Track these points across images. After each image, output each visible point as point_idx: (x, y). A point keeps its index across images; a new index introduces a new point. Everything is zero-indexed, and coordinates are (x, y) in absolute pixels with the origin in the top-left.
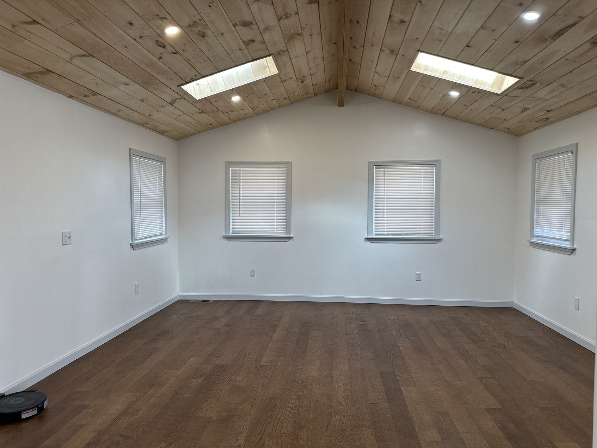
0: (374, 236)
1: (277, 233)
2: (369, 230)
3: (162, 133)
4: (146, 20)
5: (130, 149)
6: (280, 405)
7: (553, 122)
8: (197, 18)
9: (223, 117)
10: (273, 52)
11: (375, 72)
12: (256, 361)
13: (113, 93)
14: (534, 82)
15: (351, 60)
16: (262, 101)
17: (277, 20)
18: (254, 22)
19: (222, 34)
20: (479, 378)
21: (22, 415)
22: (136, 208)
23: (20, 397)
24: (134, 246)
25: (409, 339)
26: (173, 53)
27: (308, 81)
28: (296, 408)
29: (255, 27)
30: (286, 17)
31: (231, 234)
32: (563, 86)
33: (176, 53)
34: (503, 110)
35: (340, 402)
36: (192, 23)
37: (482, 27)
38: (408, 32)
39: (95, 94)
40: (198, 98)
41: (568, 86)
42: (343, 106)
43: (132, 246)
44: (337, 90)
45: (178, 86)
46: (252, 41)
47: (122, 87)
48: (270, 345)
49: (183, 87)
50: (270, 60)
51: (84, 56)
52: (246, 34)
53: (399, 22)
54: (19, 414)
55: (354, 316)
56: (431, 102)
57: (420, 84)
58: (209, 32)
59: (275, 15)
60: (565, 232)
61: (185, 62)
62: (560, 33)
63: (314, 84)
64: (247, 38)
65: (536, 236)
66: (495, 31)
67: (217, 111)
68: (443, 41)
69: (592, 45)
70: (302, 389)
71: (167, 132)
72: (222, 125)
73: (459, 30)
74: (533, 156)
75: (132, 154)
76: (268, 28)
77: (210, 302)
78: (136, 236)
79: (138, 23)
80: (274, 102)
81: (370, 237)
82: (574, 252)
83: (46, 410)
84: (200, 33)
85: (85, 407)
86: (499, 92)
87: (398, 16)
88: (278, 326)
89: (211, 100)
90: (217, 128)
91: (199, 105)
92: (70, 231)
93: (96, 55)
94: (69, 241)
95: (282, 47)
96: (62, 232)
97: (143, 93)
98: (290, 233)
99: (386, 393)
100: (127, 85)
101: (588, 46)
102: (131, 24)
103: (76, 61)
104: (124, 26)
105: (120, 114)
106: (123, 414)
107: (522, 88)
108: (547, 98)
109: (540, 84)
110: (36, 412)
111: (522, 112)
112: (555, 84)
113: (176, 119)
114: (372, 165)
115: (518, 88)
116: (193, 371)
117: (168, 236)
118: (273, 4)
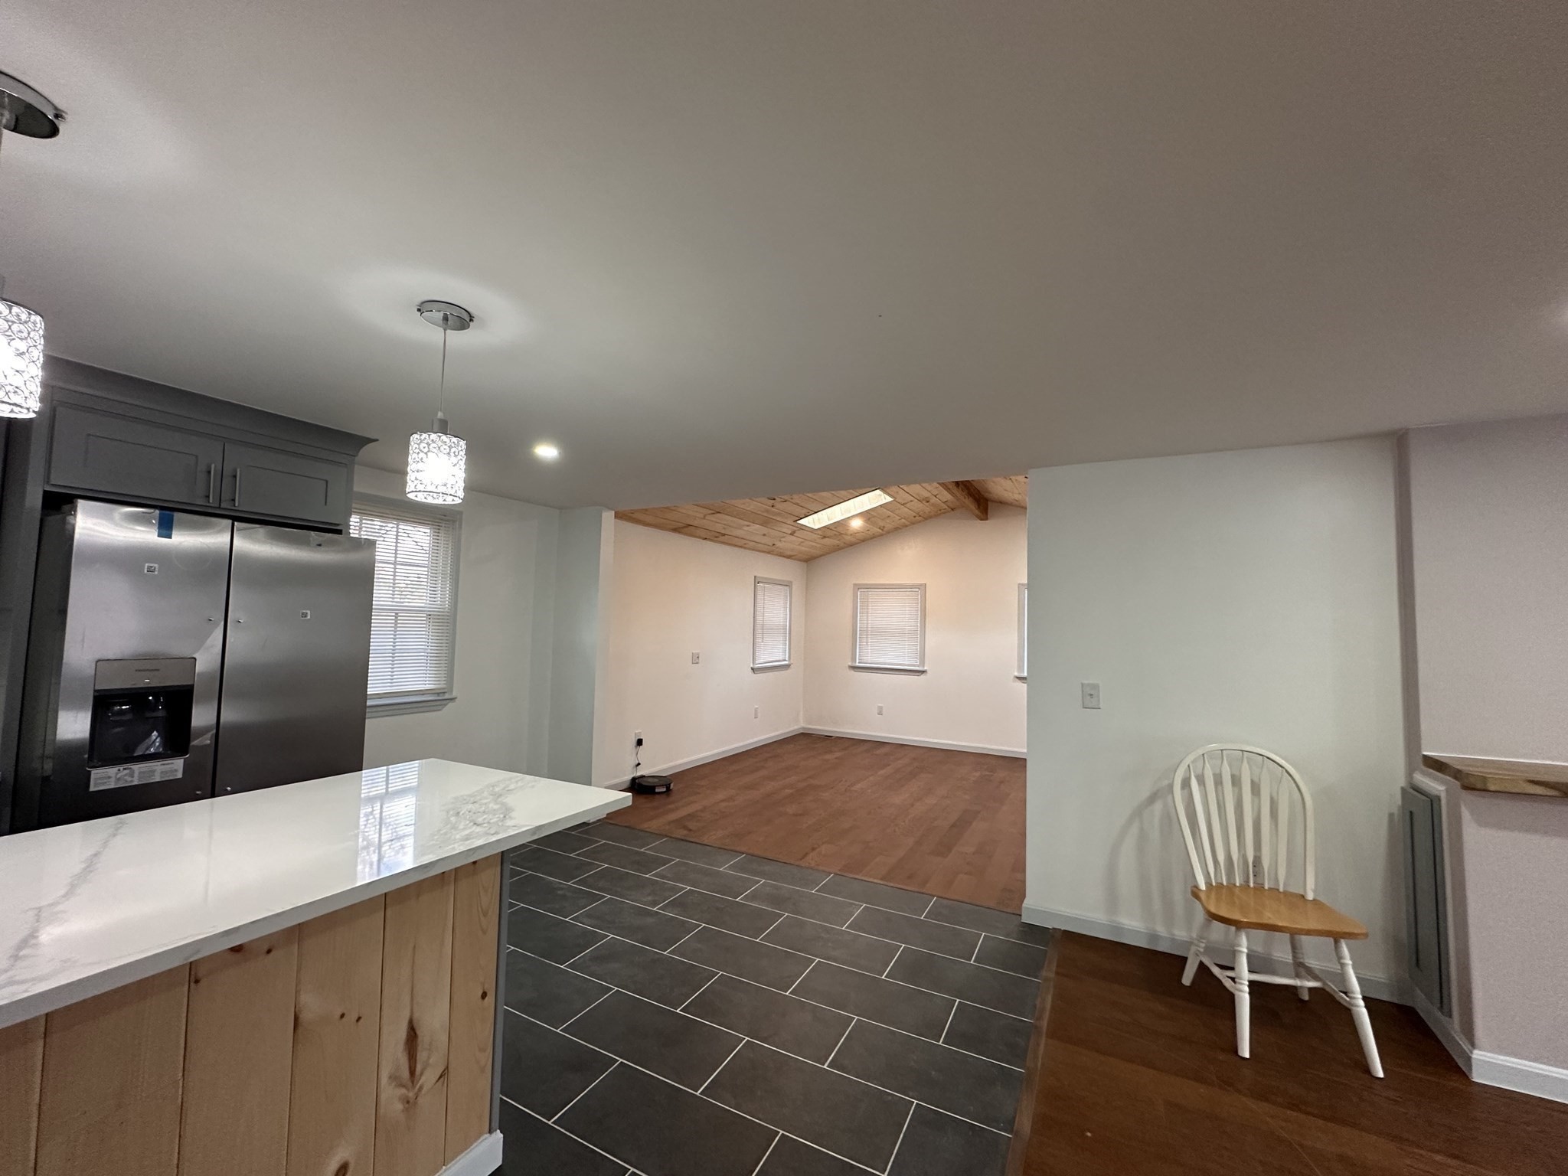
0: (1025, 675)
1: (910, 666)
2: (1020, 666)
3: (789, 557)
5: (755, 577)
13: (738, 533)
16: (889, 521)
22: (759, 633)
23: (654, 778)
24: (755, 670)
27: (934, 500)
31: (857, 664)
40: (817, 528)
42: (986, 520)
43: (752, 669)
45: (795, 522)
47: (746, 528)
49: (799, 522)
51: (714, 514)
54: (654, 787)
55: (985, 766)
61: (795, 505)
71: (793, 556)
72: (852, 544)
75: (757, 581)
77: (833, 738)
78: (758, 661)
80: (904, 521)
81: (1021, 675)
83: (671, 791)
89: (830, 527)
90: (845, 548)
91: (820, 532)
92: (698, 651)
93: (722, 512)
94: (698, 660)
97: (764, 530)
100: (749, 526)
103: (709, 517)
105: (746, 546)
113: (799, 545)
114: (1022, 587)
117: (792, 662)
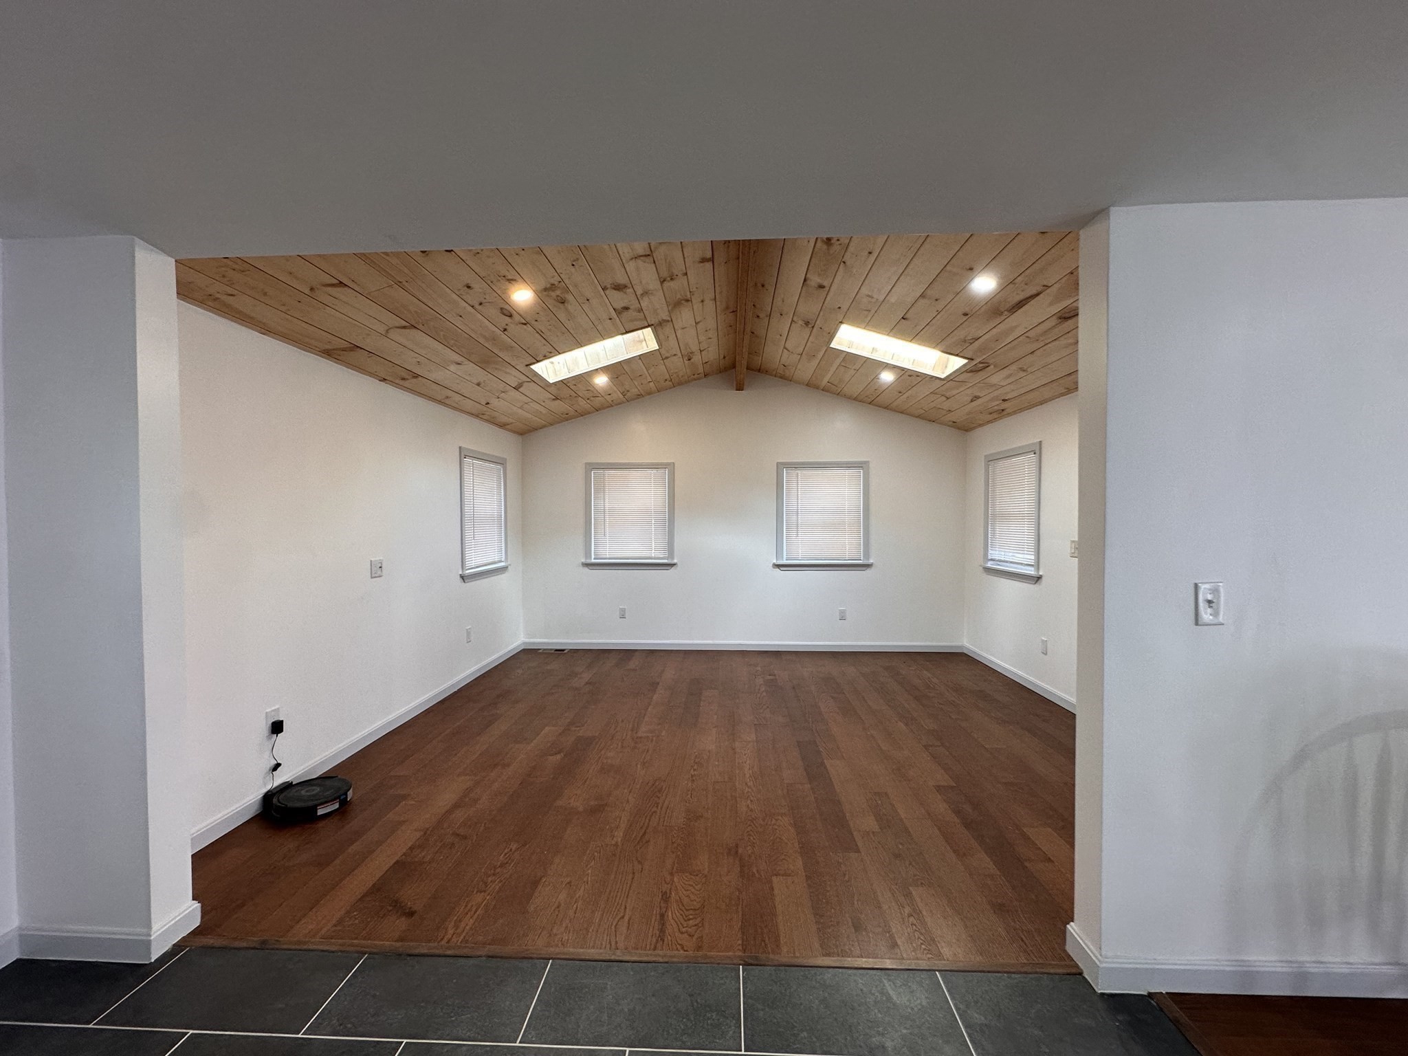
0: (785, 562)
1: (655, 558)
2: (779, 553)
3: (502, 426)
4: (489, 282)
5: (460, 448)
6: (667, 790)
7: (1009, 414)
8: (555, 280)
9: (583, 404)
10: (653, 323)
11: (785, 348)
12: (632, 730)
13: (438, 375)
14: (987, 365)
15: (753, 333)
16: (636, 383)
17: (659, 282)
18: (630, 286)
19: (588, 300)
20: (925, 746)
21: (318, 810)
22: (468, 526)
23: (312, 785)
24: (465, 578)
25: (833, 697)
26: (523, 324)
27: (697, 358)
28: (690, 792)
29: (630, 291)
30: (672, 279)
31: (593, 561)
32: (1022, 370)
33: (525, 324)
34: (948, 398)
35: (746, 784)
36: (548, 286)
37: (922, 296)
38: (828, 298)
39: (417, 377)
40: (551, 381)
41: (1029, 370)
42: (742, 390)
43: (462, 577)
44: (733, 370)
45: (527, 365)
46: (626, 308)
47: (453, 368)
48: (649, 709)
49: (533, 367)
50: (648, 332)
51: (404, 327)
52: (619, 299)
53: (816, 286)
54: (314, 809)
55: (759, 669)
56: (855, 389)
57: (843, 364)
58: (570, 297)
59: (657, 276)
60: (1027, 554)
61: (537, 335)
62: (1020, 304)
63: (704, 362)
64: (619, 305)
65: (991, 560)
66: (939, 301)
67: (576, 397)
68: (873, 311)
69: (1060, 320)
70: (695, 767)
71: (508, 424)
72: (583, 414)
73: (893, 299)
74: (985, 456)
75: (463, 454)
76: (647, 293)
77: (565, 652)
78: (468, 564)
79: (478, 286)
80: (652, 384)
81: (780, 562)
82: (1040, 580)
83: (351, 803)
84: (559, 298)
85: (404, 797)
86: (943, 376)
87: (815, 280)
88: (658, 684)
89: (568, 382)
90: (574, 418)
91: (552, 390)
92: (381, 558)
93: (420, 327)
94: (379, 573)
95: (664, 315)
96: (371, 561)
97: (479, 374)
98: (673, 558)
99: (806, 770)
100: (459, 364)
101: (1054, 321)
102: (469, 287)
103: (395, 335)
104: (459, 290)
105: (447, 401)
106: (456, 806)
107: (971, 371)
108: (1002, 384)
109: (994, 366)
110: (336, 806)
111: (972, 401)
112: (1014, 367)
113: (521, 408)
114: (781, 466)
115: (966, 371)
116: (549, 744)
117: (509, 563)
118: (654, 262)
